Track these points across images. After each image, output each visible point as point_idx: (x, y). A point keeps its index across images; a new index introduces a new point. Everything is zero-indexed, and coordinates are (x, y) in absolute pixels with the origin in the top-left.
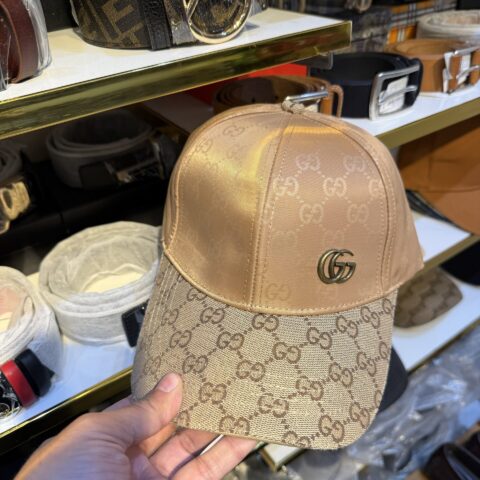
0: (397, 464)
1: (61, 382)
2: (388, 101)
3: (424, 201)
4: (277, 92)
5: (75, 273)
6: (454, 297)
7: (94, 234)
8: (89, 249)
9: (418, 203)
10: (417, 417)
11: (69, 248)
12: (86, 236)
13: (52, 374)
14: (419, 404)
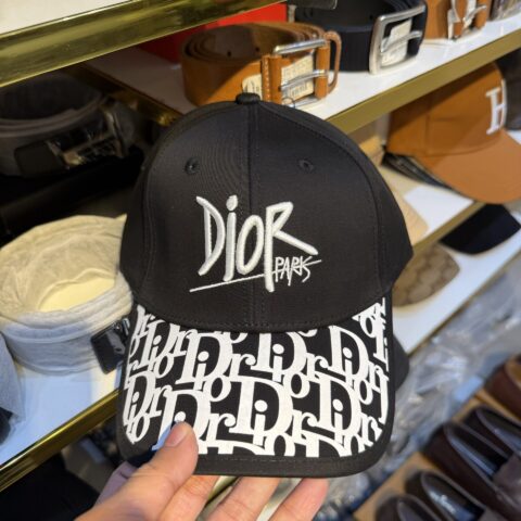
1: (23, 423)
2: (391, 50)
3: (422, 168)
4: (258, 43)
5: (27, 287)
6: (451, 270)
7: (46, 234)
8: (41, 255)
9: (414, 170)
10: (418, 400)
11: (16, 256)
12: (35, 238)
13: (9, 415)
14: (419, 386)
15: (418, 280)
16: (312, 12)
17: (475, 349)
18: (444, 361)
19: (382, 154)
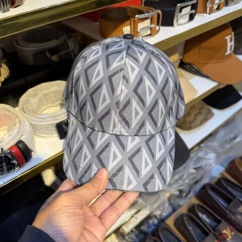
0: (184, 194)
3: (197, 69)
4: (129, 14)
6: (209, 116)
7: (45, 86)
8: (41, 94)
9: (194, 70)
10: (194, 171)
14: (195, 165)
15: (195, 119)
16: (151, 2)
17: (220, 151)
18: (206, 155)
19: (179, 61)
